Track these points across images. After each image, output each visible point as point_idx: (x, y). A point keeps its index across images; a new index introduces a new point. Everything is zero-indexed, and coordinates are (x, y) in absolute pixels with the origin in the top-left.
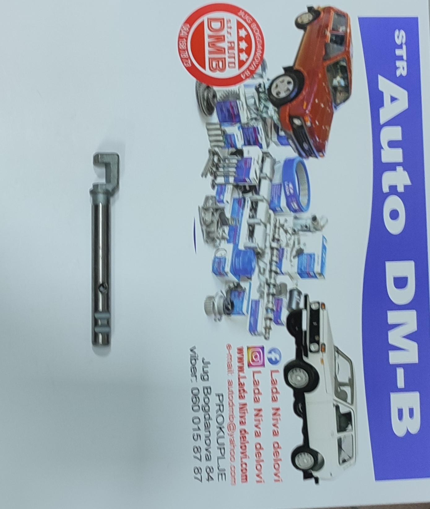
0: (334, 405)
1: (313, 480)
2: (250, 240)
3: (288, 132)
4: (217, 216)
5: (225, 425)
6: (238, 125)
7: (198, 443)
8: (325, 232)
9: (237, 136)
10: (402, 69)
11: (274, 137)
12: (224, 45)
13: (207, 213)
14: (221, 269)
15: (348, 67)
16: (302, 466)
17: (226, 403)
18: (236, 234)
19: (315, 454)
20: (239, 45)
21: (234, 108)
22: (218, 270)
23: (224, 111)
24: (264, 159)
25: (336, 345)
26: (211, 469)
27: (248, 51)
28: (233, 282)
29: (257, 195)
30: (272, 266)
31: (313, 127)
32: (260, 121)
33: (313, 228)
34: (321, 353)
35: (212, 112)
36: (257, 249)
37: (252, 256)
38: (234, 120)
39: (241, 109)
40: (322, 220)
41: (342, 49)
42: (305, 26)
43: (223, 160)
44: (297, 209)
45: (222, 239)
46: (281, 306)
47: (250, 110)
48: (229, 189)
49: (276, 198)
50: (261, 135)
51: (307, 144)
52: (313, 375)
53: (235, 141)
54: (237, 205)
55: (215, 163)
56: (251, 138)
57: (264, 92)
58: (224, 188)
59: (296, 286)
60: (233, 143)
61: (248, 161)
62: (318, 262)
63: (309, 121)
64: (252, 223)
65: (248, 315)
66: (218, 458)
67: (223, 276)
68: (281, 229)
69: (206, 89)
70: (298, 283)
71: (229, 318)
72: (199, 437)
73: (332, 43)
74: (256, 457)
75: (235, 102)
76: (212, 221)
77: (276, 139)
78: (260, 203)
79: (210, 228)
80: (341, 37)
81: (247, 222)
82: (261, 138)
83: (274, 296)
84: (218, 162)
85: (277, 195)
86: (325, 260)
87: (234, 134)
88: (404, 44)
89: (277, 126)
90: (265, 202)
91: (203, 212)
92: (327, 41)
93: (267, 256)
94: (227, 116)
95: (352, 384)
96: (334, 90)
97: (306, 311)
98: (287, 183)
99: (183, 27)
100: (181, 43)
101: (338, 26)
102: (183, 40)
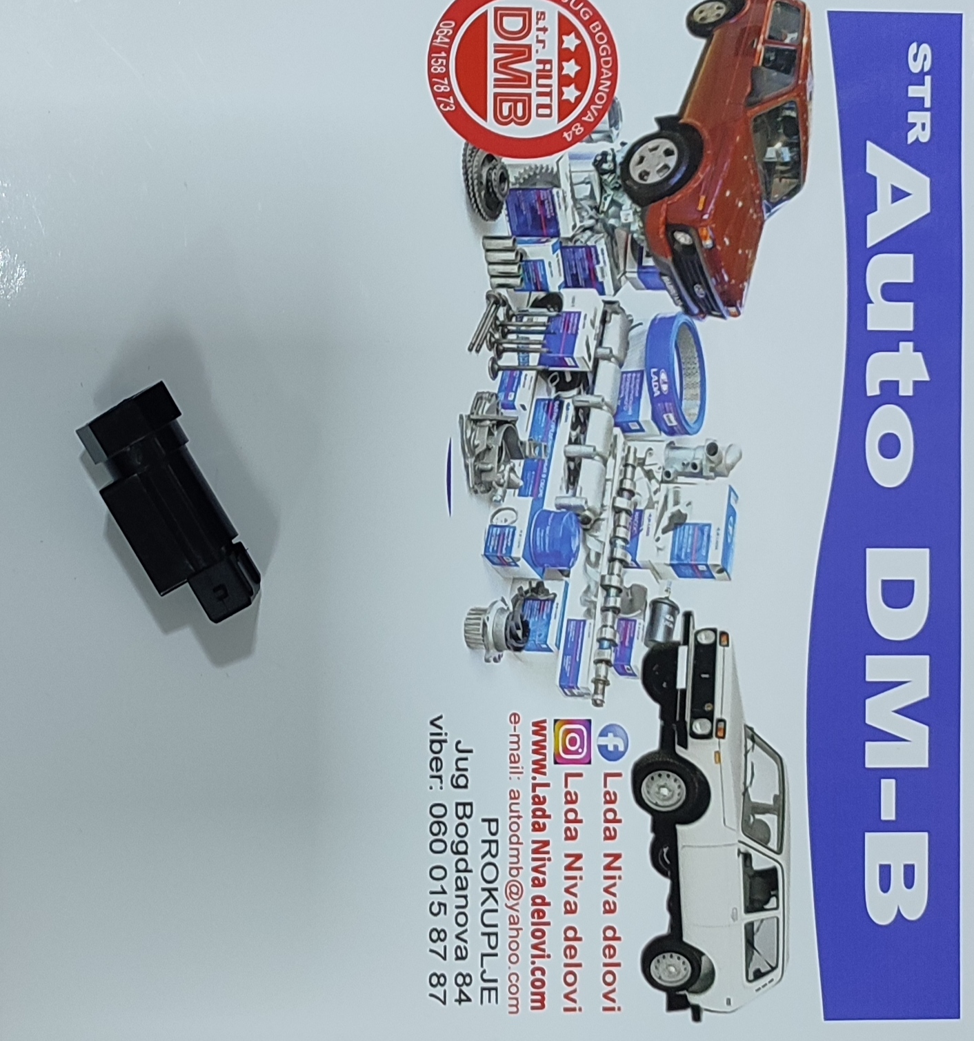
0: (739, 852)
1: (689, 1012)
2: (571, 492)
3: (663, 259)
4: (499, 435)
5: (500, 884)
6: (554, 240)
7: (442, 922)
8: (733, 478)
9: (550, 263)
10: (920, 127)
11: (632, 269)
13: (478, 430)
14: (504, 551)
15: (800, 119)
16: (667, 981)
17: (503, 837)
18: (541, 478)
19: (694, 956)
20: (561, 68)
21: (546, 202)
22: (497, 554)
23: (524, 209)
24: (608, 318)
25: (750, 725)
26: (466, 979)
27: (581, 81)
28: (527, 579)
29: (587, 393)
30: (615, 549)
31: (717, 250)
32: (602, 235)
33: (708, 469)
34: (715, 739)
35: (497, 213)
36: (584, 510)
37: (572, 524)
38: (545, 231)
39: (560, 207)
40: (729, 452)
41: (788, 81)
42: (710, 29)
43: (518, 317)
44: (675, 428)
45: (509, 487)
46: (632, 635)
47: (580, 211)
48: (528, 378)
49: (631, 402)
50: (602, 264)
51: (704, 289)
52: (697, 785)
53: (544, 276)
54: (543, 414)
55: (498, 323)
56: (580, 271)
57: (613, 172)
58: (518, 376)
59: (666, 593)
60: (541, 280)
61: (571, 320)
62: (717, 542)
63: (708, 238)
64: (575, 455)
65: (558, 652)
66: (483, 955)
67: (507, 568)
68: (638, 469)
69: (486, 162)
70: (672, 588)
71: (516, 656)
72: (443, 908)
73: (766, 67)
74: (566, 956)
75: (548, 191)
76: (487, 446)
77: (635, 275)
78: (594, 413)
79: (484, 461)
80: (787, 53)
81: (565, 452)
82: (602, 269)
83: (617, 612)
84: (507, 320)
85: (632, 395)
86: (732, 540)
87: (542, 261)
88: (927, 73)
89: (638, 247)
90: (605, 411)
91: (470, 427)
92: (755, 64)
93: (605, 526)
94: (529, 221)
95: (781, 810)
96: (766, 171)
97: (686, 647)
98: (655, 370)
99: (441, 25)
100: (434, 60)
101: (783, 31)
102: (440, 53)
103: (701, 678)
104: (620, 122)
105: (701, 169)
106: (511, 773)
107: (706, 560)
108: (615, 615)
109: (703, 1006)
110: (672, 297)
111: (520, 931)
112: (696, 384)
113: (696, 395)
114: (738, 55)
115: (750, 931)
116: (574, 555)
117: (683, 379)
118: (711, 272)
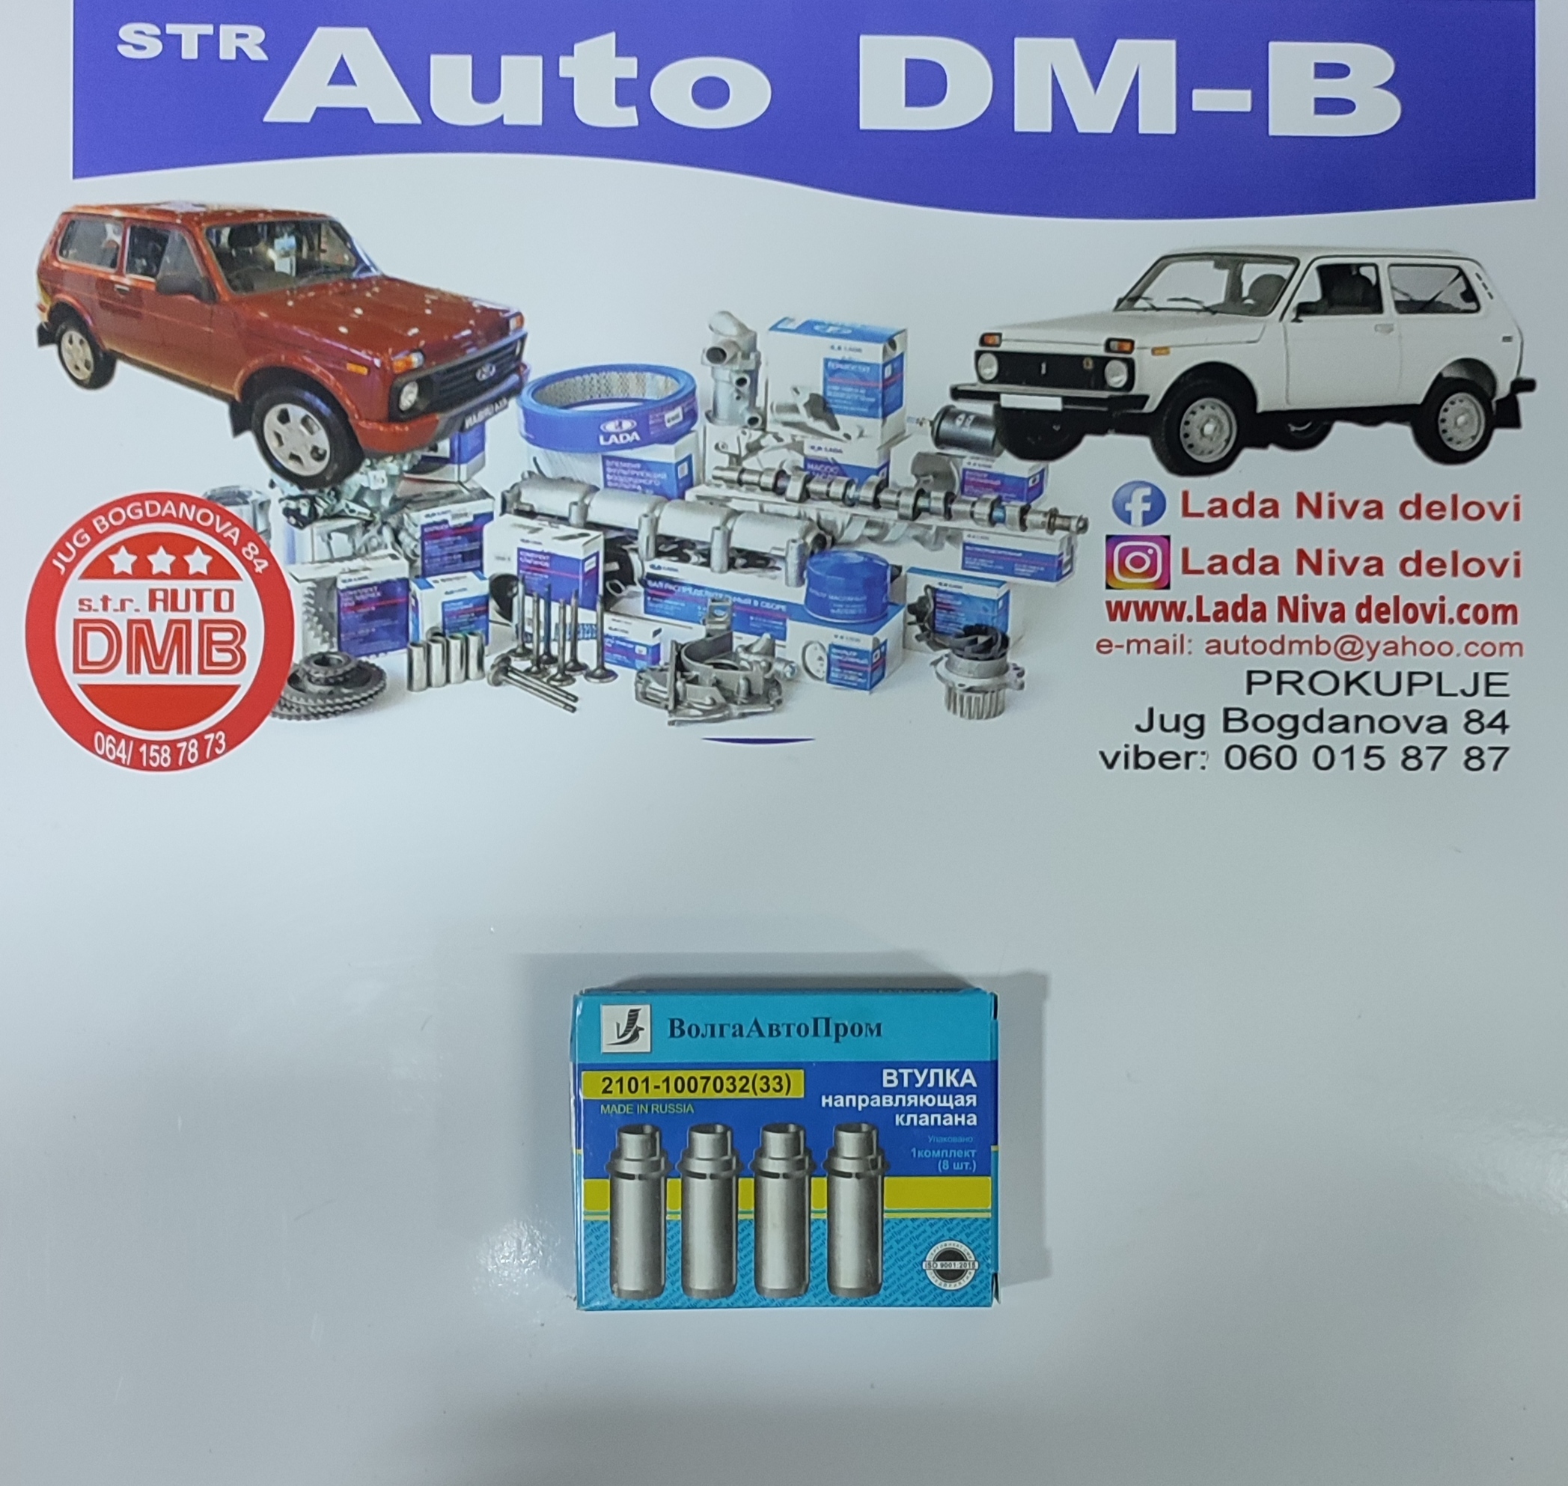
0: (1296, 320)
1: (1522, 397)
2: (779, 564)
3: (440, 427)
4: (697, 669)
5: (1340, 668)
6: (413, 586)
7: (1393, 755)
8: (758, 324)
9: (447, 593)
10: (243, 40)
11: (454, 473)
12: (160, 620)
13: (690, 699)
14: (865, 661)
15: (236, 222)
16: (1476, 429)
17: (1273, 664)
18: (758, 608)
19: (1442, 389)
20: (162, 576)
21: (358, 598)
22: (869, 671)
23: (368, 631)
24: (527, 508)
25: (1115, 304)
26: (1473, 719)
27: (180, 547)
28: (905, 628)
29: (636, 538)
30: (861, 499)
31: (425, 345)
32: (405, 517)
33: (745, 361)
34: (1134, 355)
35: (374, 669)
36: (805, 544)
37: (826, 562)
38: (400, 600)
39: (366, 578)
40: (721, 330)
41: (177, 238)
42: (101, 355)
43: (525, 640)
44: (686, 410)
45: (773, 654)
46: (985, 475)
47: (369, 549)
48: (614, 625)
49: (648, 475)
50: (448, 517)
51: (480, 367)
53: (466, 601)
54: (666, 604)
55: (534, 669)
56: (458, 548)
57: (313, 500)
58: (612, 641)
59: (924, 425)
60: (471, 605)
61: (529, 561)
62: (851, 350)
63: (406, 359)
64: (725, 558)
65: (1010, 583)
66: (1440, 693)
67: (888, 657)
68: (746, 464)
69: (301, 686)
70: (917, 417)
71: (1015, 643)
72: (1373, 752)
73: (158, 270)
74: (1442, 574)
75: (342, 595)
76: (713, 685)
77: (463, 467)
78: (663, 530)
79: (735, 690)
80: (136, 240)
81: (721, 572)
82: (455, 516)
83: (952, 497)
84: (531, 657)
85: (638, 473)
86: (849, 328)
87: (444, 604)
88: (163, 29)
89: (422, 463)
90: (661, 512)
91: (686, 711)
92: (153, 288)
93: (828, 513)
94: (387, 623)
95: (1237, 258)
96: (311, 272)
97: (1003, 396)
98: (601, 438)
99: (101, 753)
100: (151, 763)
101: (103, 246)
102: (141, 754)
103: (1045, 375)
104: (241, 489)
105: (308, 369)
106: (1182, 651)
107: (878, 365)
108: (958, 498)
109: (1513, 377)
110: (495, 413)
111: (1407, 640)
112: (621, 377)
113: (637, 377)
114: (139, 313)
115: (1409, 306)
116: (871, 559)
117: (616, 397)
118: (457, 355)
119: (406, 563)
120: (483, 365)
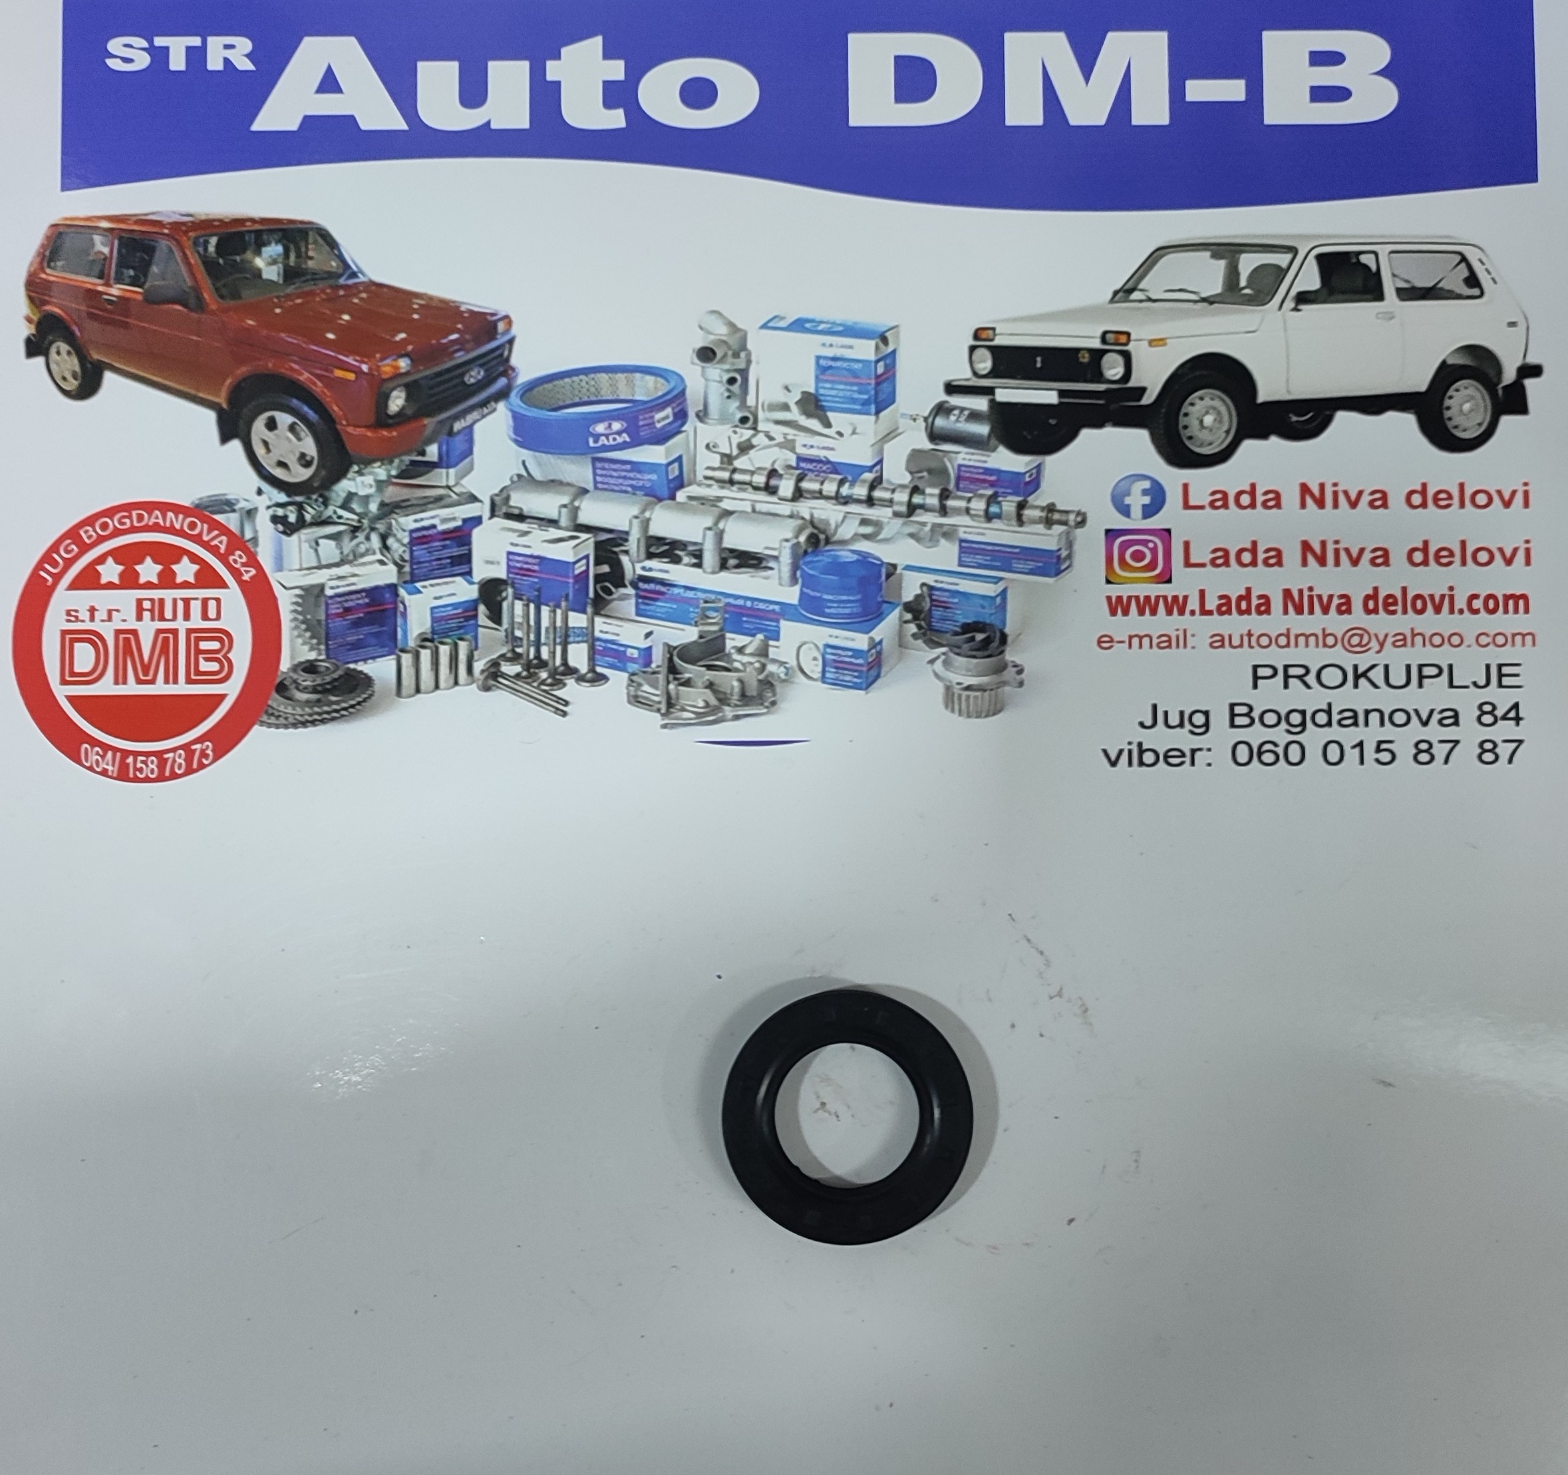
0: (1296, 309)
1: (1529, 383)
2: (772, 563)
3: (428, 432)
4: (690, 671)
5: (1348, 660)
6: (402, 592)
7: (1405, 750)
8: (748, 322)
9: (436, 598)
10: (230, 51)
11: (444, 477)
12: (147, 630)
13: (683, 702)
14: (860, 661)
15: (221, 231)
16: (1483, 414)
17: (1278, 657)
18: (751, 608)
19: (1446, 376)
20: (149, 585)
21: (346, 605)
22: (864, 670)
23: (356, 637)
24: (516, 512)
25: (1110, 295)
26: (1486, 712)
27: (167, 556)
28: (901, 626)
29: (627, 540)
30: (855, 497)
31: (414, 350)
32: (393, 522)
33: (736, 360)
34: (1131, 347)
35: (362, 676)
36: (798, 543)
37: (820, 561)
38: (389, 606)
39: (353, 584)
40: (711, 329)
41: (165, 250)
42: (89, 366)
43: (515, 644)
44: (676, 410)
45: (766, 655)
46: (981, 471)
47: (357, 554)
48: (606, 628)
49: (638, 476)
50: (436, 521)
51: (468, 371)
52: (1197, 373)
53: (455, 606)
54: (658, 606)
55: (525, 674)
56: (447, 553)
57: (300, 507)
58: (603, 644)
59: (917, 421)
60: (460, 611)
61: (518, 565)
62: (843, 347)
63: (394, 363)
64: (717, 559)
65: (1007, 579)
66: (1451, 685)
67: (884, 656)
68: (737, 464)
69: (286, 694)
70: (911, 413)
71: (1013, 641)
72: (1384, 746)
73: (145, 281)
74: (1450, 563)
75: (330, 602)
76: (706, 687)
77: (452, 471)
78: (655, 530)
79: (729, 692)
80: (123, 251)
81: (714, 573)
82: (444, 521)
83: (947, 493)
84: (522, 662)
85: (629, 475)
86: (840, 325)
87: (432, 609)
88: (151, 42)
89: (411, 467)
90: (651, 514)
91: (679, 714)
92: (140, 297)
93: (822, 511)
94: (375, 629)
95: (1232, 248)
96: (297, 280)
97: (998, 391)
98: (591, 440)
99: (88, 764)
100: (138, 774)
101: (91, 258)
102: (128, 765)
103: (1041, 368)
104: (229, 497)
105: (296, 376)
106: (1185, 646)
107: (870, 362)
108: (952, 495)
109: (1519, 363)
110: (484, 416)
111: (1416, 632)
112: (610, 378)
113: (626, 378)
114: (127, 323)
115: (1410, 293)
116: (865, 557)
117: (604, 398)
118: (445, 359)
119: (394, 569)
120: (472, 369)
